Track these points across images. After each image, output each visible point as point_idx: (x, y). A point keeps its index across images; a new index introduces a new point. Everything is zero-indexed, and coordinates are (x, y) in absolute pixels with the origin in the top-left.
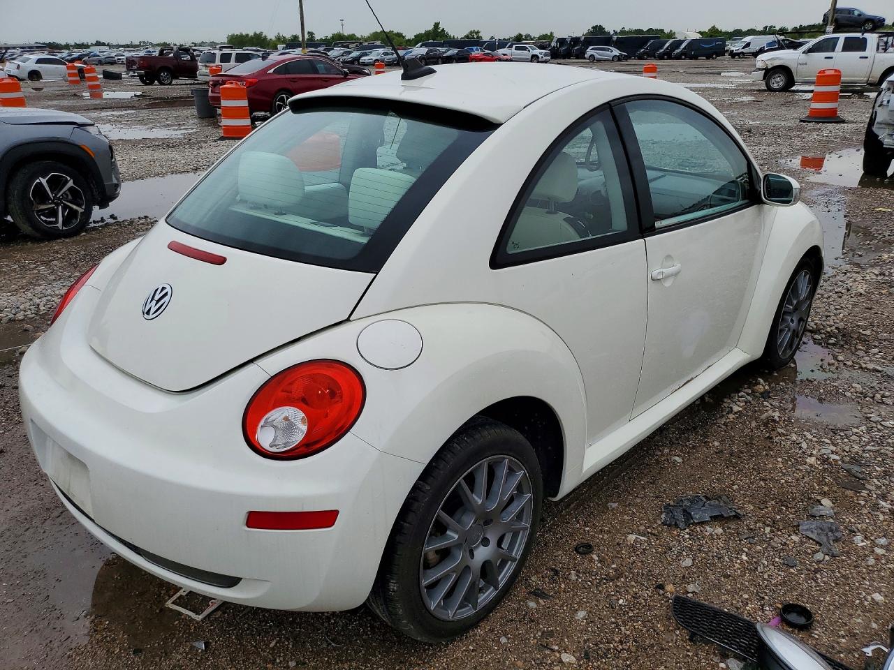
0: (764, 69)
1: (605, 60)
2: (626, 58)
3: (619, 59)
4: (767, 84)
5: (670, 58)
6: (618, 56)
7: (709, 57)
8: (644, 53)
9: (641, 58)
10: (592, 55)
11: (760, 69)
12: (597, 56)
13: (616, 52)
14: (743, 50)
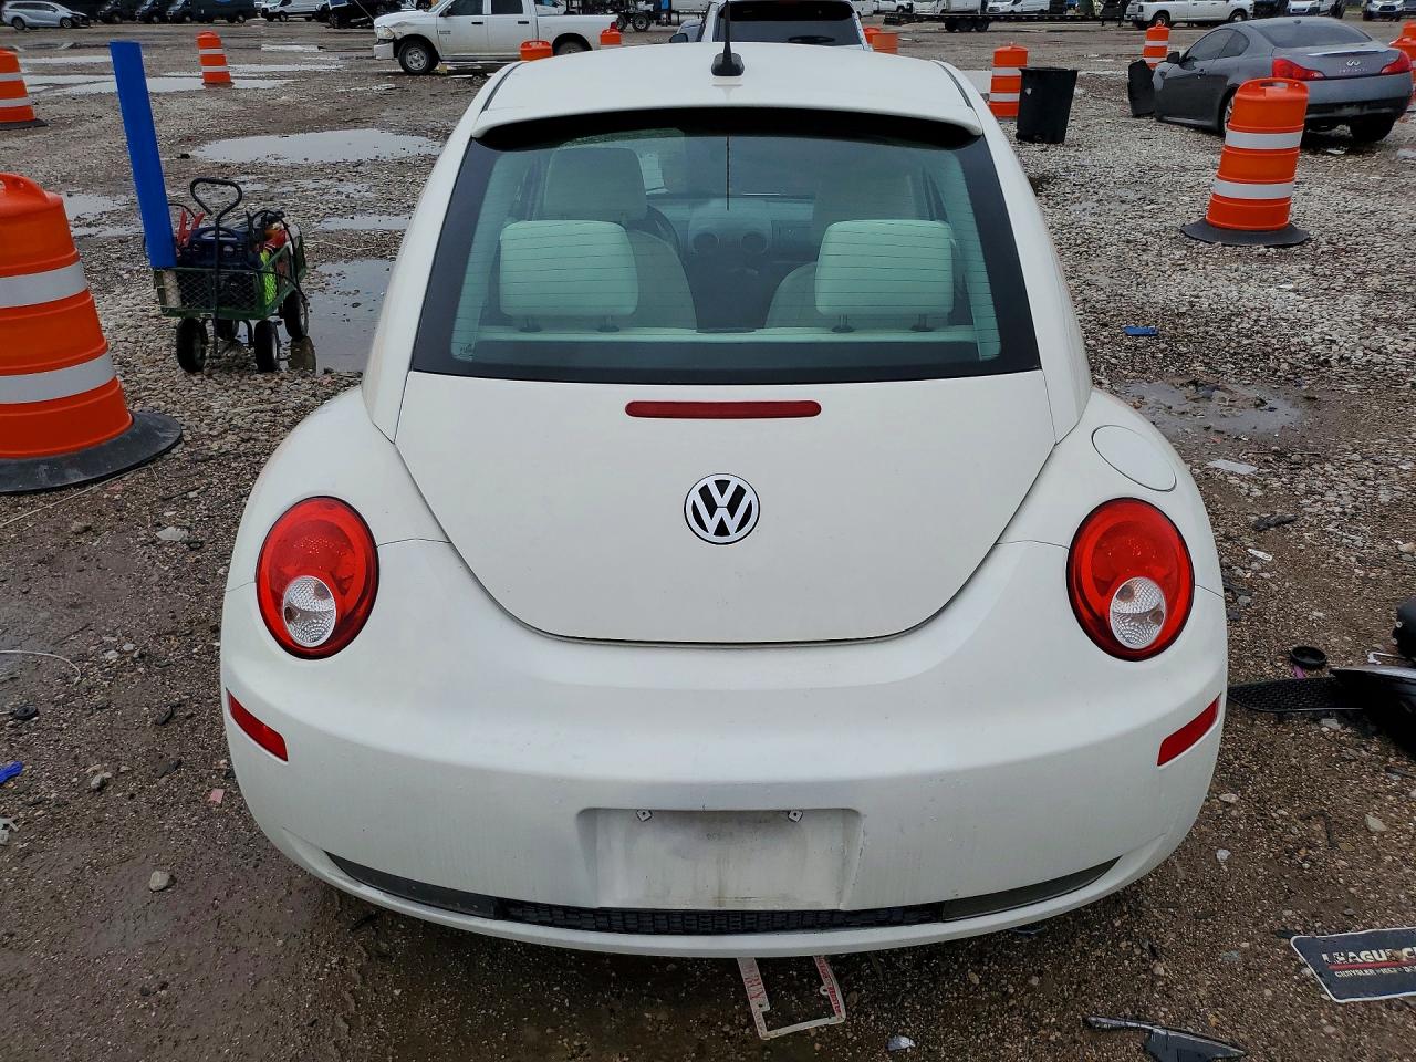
0: (390, 41)
1: (46, 27)
2: (85, 22)
3: (74, 23)
4: (403, 64)
5: (164, 20)
6: (70, 19)
7: (232, 19)
8: (113, 12)
9: (108, 20)
10: (16, 19)
11: (385, 41)
12: (28, 20)
13: (64, 12)
14: (282, 8)
